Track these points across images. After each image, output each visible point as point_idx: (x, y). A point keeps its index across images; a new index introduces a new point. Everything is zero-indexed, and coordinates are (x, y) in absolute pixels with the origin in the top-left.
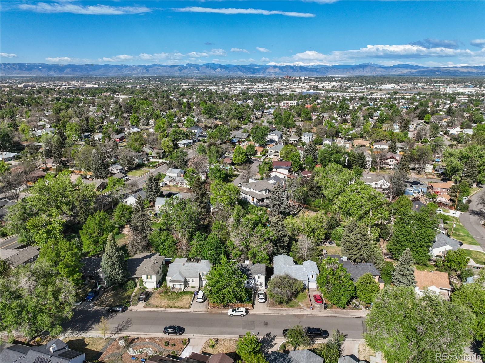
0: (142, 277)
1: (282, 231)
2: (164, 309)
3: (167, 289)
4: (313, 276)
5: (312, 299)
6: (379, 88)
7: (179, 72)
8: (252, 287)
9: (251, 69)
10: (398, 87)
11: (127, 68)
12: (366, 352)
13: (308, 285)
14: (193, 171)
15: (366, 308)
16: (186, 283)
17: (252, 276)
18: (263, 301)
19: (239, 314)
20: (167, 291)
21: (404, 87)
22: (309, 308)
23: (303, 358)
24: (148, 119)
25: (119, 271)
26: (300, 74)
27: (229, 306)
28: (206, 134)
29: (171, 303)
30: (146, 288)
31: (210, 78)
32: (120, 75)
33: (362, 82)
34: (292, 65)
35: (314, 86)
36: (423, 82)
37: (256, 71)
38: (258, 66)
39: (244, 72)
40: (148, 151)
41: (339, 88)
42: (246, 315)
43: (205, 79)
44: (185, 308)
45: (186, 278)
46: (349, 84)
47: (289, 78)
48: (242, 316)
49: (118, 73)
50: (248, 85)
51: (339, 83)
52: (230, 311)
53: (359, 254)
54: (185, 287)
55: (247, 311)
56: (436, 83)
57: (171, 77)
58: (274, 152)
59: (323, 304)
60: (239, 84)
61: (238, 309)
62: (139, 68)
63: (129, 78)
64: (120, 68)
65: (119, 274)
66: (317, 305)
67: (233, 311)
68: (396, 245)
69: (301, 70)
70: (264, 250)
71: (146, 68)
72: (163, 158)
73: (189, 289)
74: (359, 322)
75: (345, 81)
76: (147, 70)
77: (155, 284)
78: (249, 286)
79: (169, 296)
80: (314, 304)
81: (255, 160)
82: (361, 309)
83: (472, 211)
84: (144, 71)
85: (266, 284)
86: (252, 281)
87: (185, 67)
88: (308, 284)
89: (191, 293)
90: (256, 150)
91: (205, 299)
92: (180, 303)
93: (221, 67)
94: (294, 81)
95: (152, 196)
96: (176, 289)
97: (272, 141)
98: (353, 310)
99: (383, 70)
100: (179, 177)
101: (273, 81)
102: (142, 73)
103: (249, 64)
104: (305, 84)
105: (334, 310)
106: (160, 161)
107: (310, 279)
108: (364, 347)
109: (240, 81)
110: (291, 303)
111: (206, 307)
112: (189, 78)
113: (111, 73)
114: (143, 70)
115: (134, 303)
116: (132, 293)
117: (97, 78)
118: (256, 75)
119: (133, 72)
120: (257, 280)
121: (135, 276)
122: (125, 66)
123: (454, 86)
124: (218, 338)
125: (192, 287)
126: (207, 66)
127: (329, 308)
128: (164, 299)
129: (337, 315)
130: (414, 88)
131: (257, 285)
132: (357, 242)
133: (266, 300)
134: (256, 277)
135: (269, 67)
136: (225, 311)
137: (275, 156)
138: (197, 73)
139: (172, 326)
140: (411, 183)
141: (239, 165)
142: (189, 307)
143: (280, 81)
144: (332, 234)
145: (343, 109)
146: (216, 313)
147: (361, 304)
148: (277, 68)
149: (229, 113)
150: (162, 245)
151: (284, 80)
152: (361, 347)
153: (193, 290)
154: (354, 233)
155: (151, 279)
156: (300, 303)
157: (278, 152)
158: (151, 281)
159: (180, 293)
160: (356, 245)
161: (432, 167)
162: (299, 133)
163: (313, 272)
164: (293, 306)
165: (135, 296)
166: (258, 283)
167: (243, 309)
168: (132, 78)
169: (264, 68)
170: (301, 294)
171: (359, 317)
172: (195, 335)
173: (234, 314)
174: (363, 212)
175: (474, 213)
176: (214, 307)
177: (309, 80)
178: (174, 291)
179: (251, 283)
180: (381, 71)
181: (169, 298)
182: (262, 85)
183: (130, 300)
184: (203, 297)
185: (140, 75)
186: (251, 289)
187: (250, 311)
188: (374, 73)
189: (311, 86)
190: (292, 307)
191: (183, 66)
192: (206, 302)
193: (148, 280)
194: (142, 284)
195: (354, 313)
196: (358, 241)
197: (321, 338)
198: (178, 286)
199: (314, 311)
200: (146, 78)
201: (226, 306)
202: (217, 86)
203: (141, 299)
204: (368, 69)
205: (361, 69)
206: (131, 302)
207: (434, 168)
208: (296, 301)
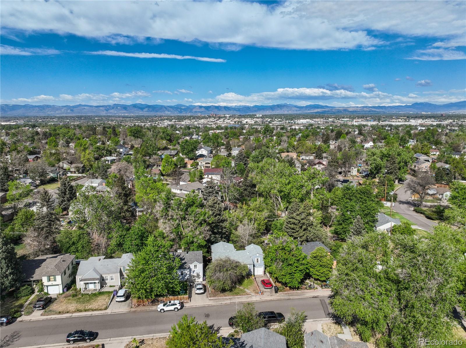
0: (41, 280)
1: (220, 215)
2: (70, 315)
3: (76, 292)
4: (259, 260)
5: (260, 284)
6: (296, 122)
7: (105, 112)
8: (188, 279)
9: (178, 108)
10: (313, 121)
11: (50, 108)
12: (332, 331)
13: (254, 271)
14: (116, 176)
15: (322, 286)
16: (102, 282)
17: (186, 266)
18: (202, 291)
19: (172, 308)
20: (77, 294)
21: (318, 122)
22: (258, 293)
23: (260, 338)
24: (68, 143)
25: (7, 271)
26: (225, 112)
27: (158, 301)
28: (132, 153)
29: (80, 306)
30: (47, 294)
31: (137, 117)
32: (42, 115)
33: (281, 119)
34: (216, 105)
35: (238, 122)
36: (332, 118)
37: (183, 111)
38: (185, 106)
39: (171, 112)
40: (66, 166)
41: (261, 123)
42: (181, 308)
43: (133, 117)
44: (101, 310)
45: (103, 276)
46: (270, 120)
47: (214, 115)
48: (176, 310)
49: (40, 114)
50: (175, 122)
51: (261, 119)
52: (161, 306)
53: (305, 236)
54: (102, 287)
55: (182, 304)
56: (343, 118)
57: (96, 116)
58: (204, 163)
59: (273, 288)
60: (166, 121)
61: (170, 302)
62: (62, 109)
63: (52, 118)
64: (42, 108)
65: (7, 276)
66: (266, 290)
67: (164, 305)
68: (341, 224)
69: (225, 109)
70: (200, 234)
71: (72, 109)
72: (83, 173)
73: (106, 289)
74: (317, 301)
75: (267, 118)
76: (72, 110)
77: (61, 287)
78: (183, 278)
79: (79, 299)
80: (262, 288)
81: (185, 172)
82: (317, 288)
83: (400, 201)
84: (69, 111)
85: (204, 275)
86: (187, 272)
87: (112, 107)
88: (254, 269)
89: (109, 292)
90: (186, 163)
91: (127, 297)
92: (94, 305)
93: (148, 107)
94: (220, 118)
95: (65, 203)
96: (89, 290)
97: (202, 156)
98: (308, 291)
99: (298, 109)
100: (100, 186)
101: (200, 118)
102: (66, 113)
103: (176, 104)
104: (230, 120)
105: (286, 292)
106: (80, 175)
107: (256, 263)
108: (329, 326)
109: (168, 119)
110: (236, 291)
111: (129, 306)
112: (116, 117)
113: (32, 113)
114: (67, 110)
115: (27, 312)
116: (26, 302)
117: (16, 117)
118: (183, 114)
119: (57, 112)
120: (193, 269)
121: (32, 279)
122: (48, 106)
123: (359, 120)
124: (144, 338)
125: (111, 286)
126: (135, 106)
127: (281, 291)
128: (71, 303)
129: (291, 297)
130: (326, 122)
131: (194, 276)
132: (302, 222)
133: (205, 291)
134: (192, 266)
135: (195, 107)
136: (154, 308)
137: (206, 167)
138: (125, 113)
139: (79, 331)
140: (341, 181)
141: (168, 175)
142: (106, 309)
143: (207, 118)
144: (272, 226)
145: (268, 132)
146: (141, 312)
147: (316, 284)
148: (203, 108)
149: (157, 136)
150: (74, 246)
151: (210, 117)
152: (325, 326)
153: (111, 289)
154: (298, 213)
155: (55, 280)
156: (246, 290)
157: (208, 163)
158: (54, 283)
159: (95, 295)
160: (301, 225)
161: (356, 169)
162: (229, 148)
163: (258, 255)
164: (239, 293)
165: (30, 304)
166: (195, 274)
167: (177, 302)
168: (56, 117)
169: (190, 108)
170: (246, 281)
171: (316, 297)
172: (111, 339)
173: (166, 308)
174: (305, 192)
175: (402, 202)
176: (139, 305)
177: (233, 117)
178: (86, 292)
179: (187, 274)
180: (296, 111)
181: (78, 301)
182: (189, 121)
183: (22, 310)
184: (124, 295)
185: (64, 115)
186: (186, 281)
187: (185, 305)
188: (290, 112)
189: (235, 122)
190: (237, 294)
191: (109, 106)
192: (128, 302)
193: (50, 283)
194: (42, 290)
195: (310, 293)
196: (304, 221)
197: (276, 323)
198: (91, 287)
199: (264, 296)
200: (70, 117)
201: (154, 302)
202: (145, 122)
203: (37, 306)
204: (285, 109)
205: (279, 109)
206: (22, 311)
207: (358, 171)
208: (241, 288)
